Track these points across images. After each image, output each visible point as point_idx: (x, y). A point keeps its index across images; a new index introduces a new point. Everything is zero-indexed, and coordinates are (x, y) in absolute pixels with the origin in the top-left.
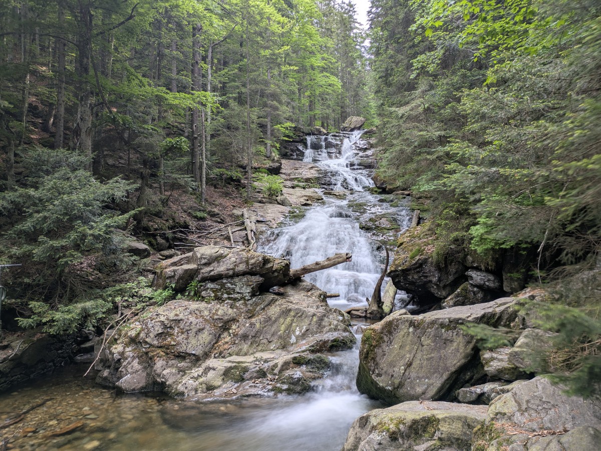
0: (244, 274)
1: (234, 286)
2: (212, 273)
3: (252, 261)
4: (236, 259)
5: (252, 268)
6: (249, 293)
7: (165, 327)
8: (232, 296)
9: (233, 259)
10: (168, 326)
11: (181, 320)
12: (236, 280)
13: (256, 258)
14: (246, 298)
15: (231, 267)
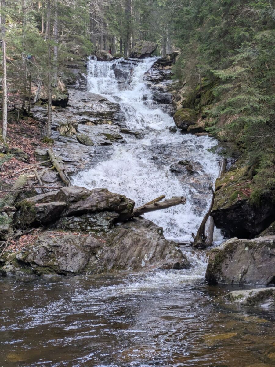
0: (104, 210)
1: (95, 220)
2: (79, 209)
3: (111, 200)
4: (98, 197)
5: (111, 206)
6: (107, 226)
7: (48, 251)
8: (94, 228)
9: (96, 198)
10: (50, 250)
11: (59, 246)
12: (97, 215)
13: (114, 198)
14: (105, 230)
15: (95, 204)
